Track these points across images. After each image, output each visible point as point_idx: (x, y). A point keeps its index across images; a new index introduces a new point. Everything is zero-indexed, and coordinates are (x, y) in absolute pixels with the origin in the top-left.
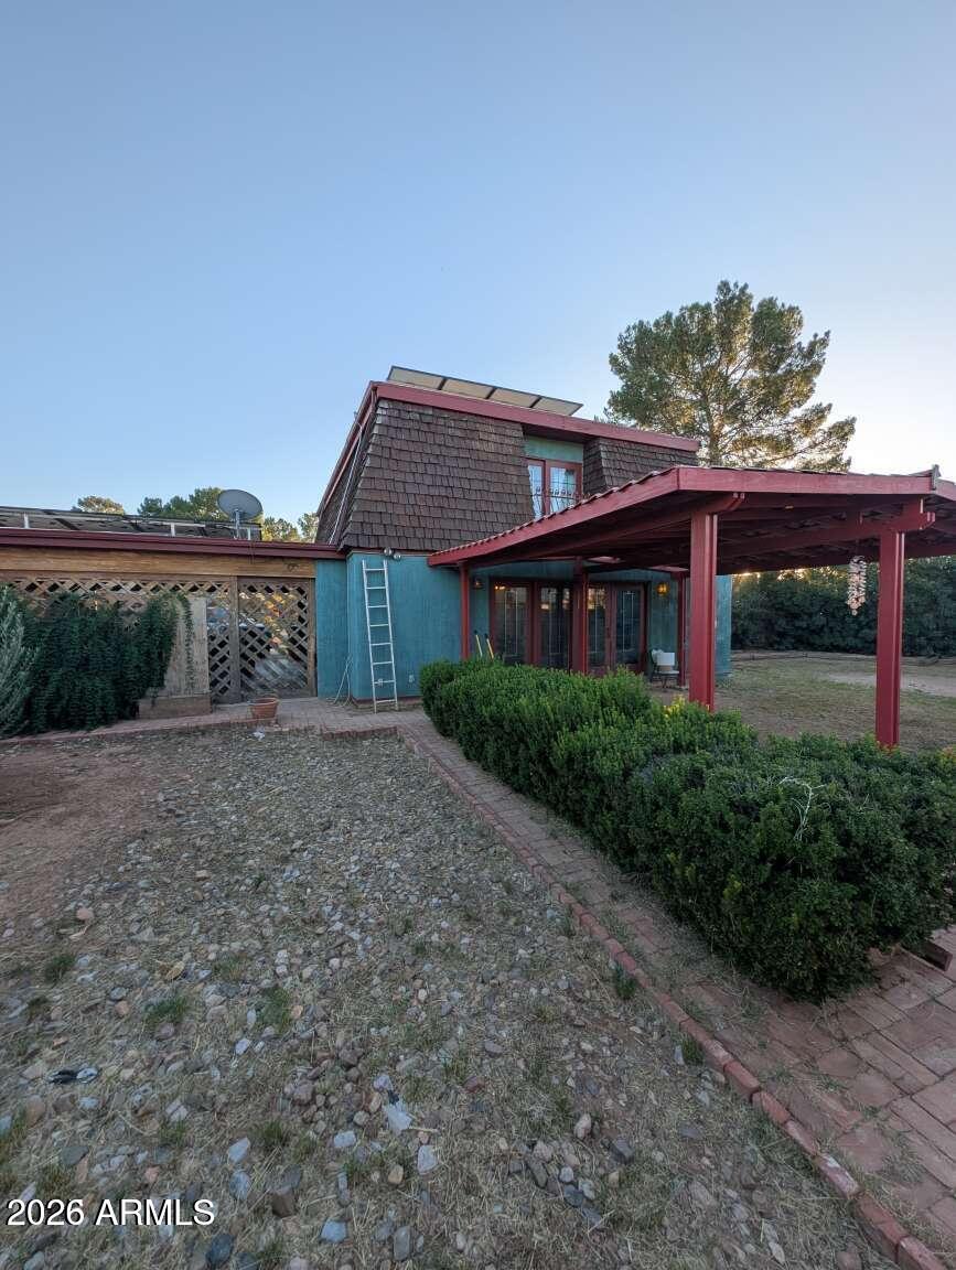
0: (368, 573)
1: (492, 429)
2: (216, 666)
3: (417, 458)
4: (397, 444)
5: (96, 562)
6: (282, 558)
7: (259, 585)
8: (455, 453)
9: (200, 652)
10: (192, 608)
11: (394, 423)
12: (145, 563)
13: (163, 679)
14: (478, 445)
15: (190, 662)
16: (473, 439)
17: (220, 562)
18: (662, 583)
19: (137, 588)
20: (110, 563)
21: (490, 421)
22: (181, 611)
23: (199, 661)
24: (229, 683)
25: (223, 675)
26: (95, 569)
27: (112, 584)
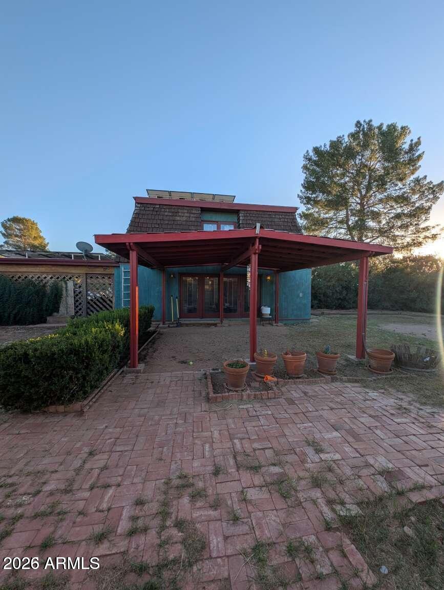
0: (125, 272)
1: (186, 211)
2: (77, 306)
3: (149, 226)
4: (142, 221)
5: (38, 269)
6: (102, 266)
7: (94, 276)
8: (167, 222)
9: (71, 301)
10: (68, 285)
11: (142, 212)
12: (54, 269)
13: (59, 310)
14: (178, 218)
15: (68, 304)
16: (176, 216)
17: (79, 268)
18: (267, 275)
19: (51, 278)
20: (43, 269)
21: (185, 208)
22: (64, 285)
23: (71, 304)
24: (82, 312)
25: (80, 309)
26: (38, 271)
27: (44, 276)
